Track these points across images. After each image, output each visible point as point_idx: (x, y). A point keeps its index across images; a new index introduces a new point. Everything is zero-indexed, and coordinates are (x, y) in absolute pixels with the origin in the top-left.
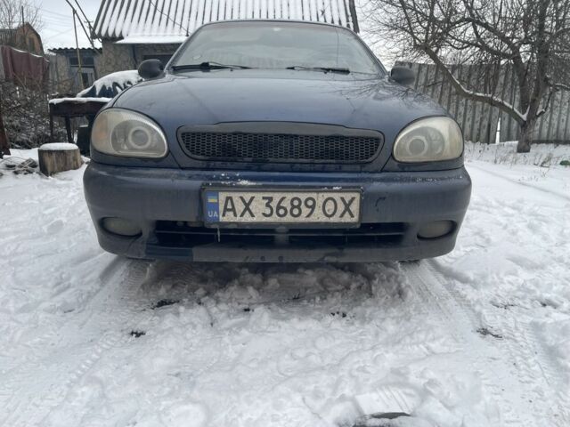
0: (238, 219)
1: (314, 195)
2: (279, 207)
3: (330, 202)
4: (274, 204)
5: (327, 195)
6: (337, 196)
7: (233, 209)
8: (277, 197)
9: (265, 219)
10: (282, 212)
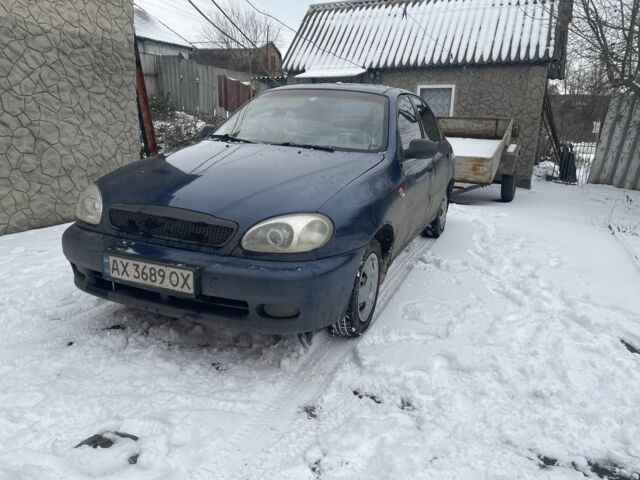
0: (120, 277)
1: (163, 268)
2: (143, 273)
3: (174, 275)
4: (140, 270)
5: (172, 270)
6: (178, 271)
7: (117, 269)
8: (142, 265)
9: (135, 280)
10: (145, 276)
